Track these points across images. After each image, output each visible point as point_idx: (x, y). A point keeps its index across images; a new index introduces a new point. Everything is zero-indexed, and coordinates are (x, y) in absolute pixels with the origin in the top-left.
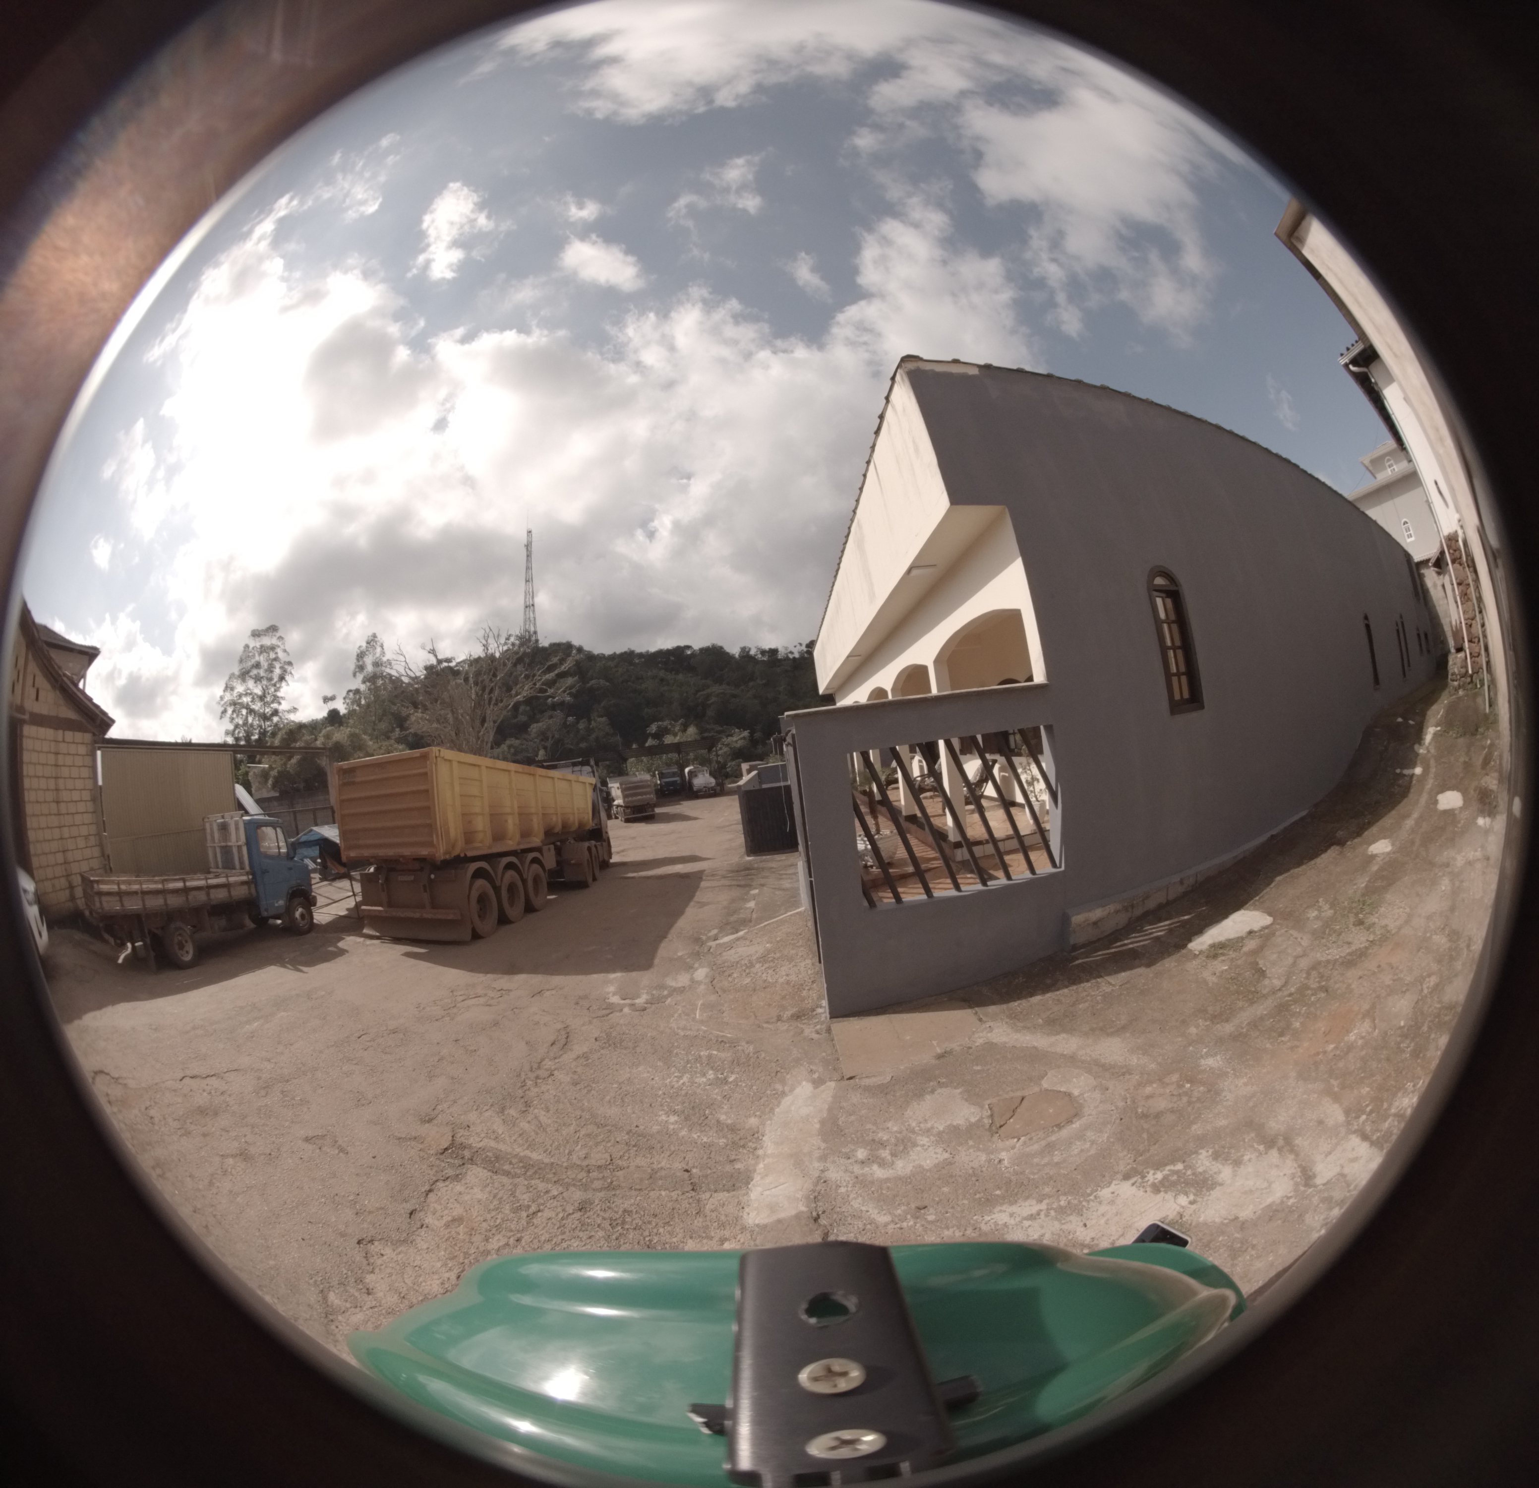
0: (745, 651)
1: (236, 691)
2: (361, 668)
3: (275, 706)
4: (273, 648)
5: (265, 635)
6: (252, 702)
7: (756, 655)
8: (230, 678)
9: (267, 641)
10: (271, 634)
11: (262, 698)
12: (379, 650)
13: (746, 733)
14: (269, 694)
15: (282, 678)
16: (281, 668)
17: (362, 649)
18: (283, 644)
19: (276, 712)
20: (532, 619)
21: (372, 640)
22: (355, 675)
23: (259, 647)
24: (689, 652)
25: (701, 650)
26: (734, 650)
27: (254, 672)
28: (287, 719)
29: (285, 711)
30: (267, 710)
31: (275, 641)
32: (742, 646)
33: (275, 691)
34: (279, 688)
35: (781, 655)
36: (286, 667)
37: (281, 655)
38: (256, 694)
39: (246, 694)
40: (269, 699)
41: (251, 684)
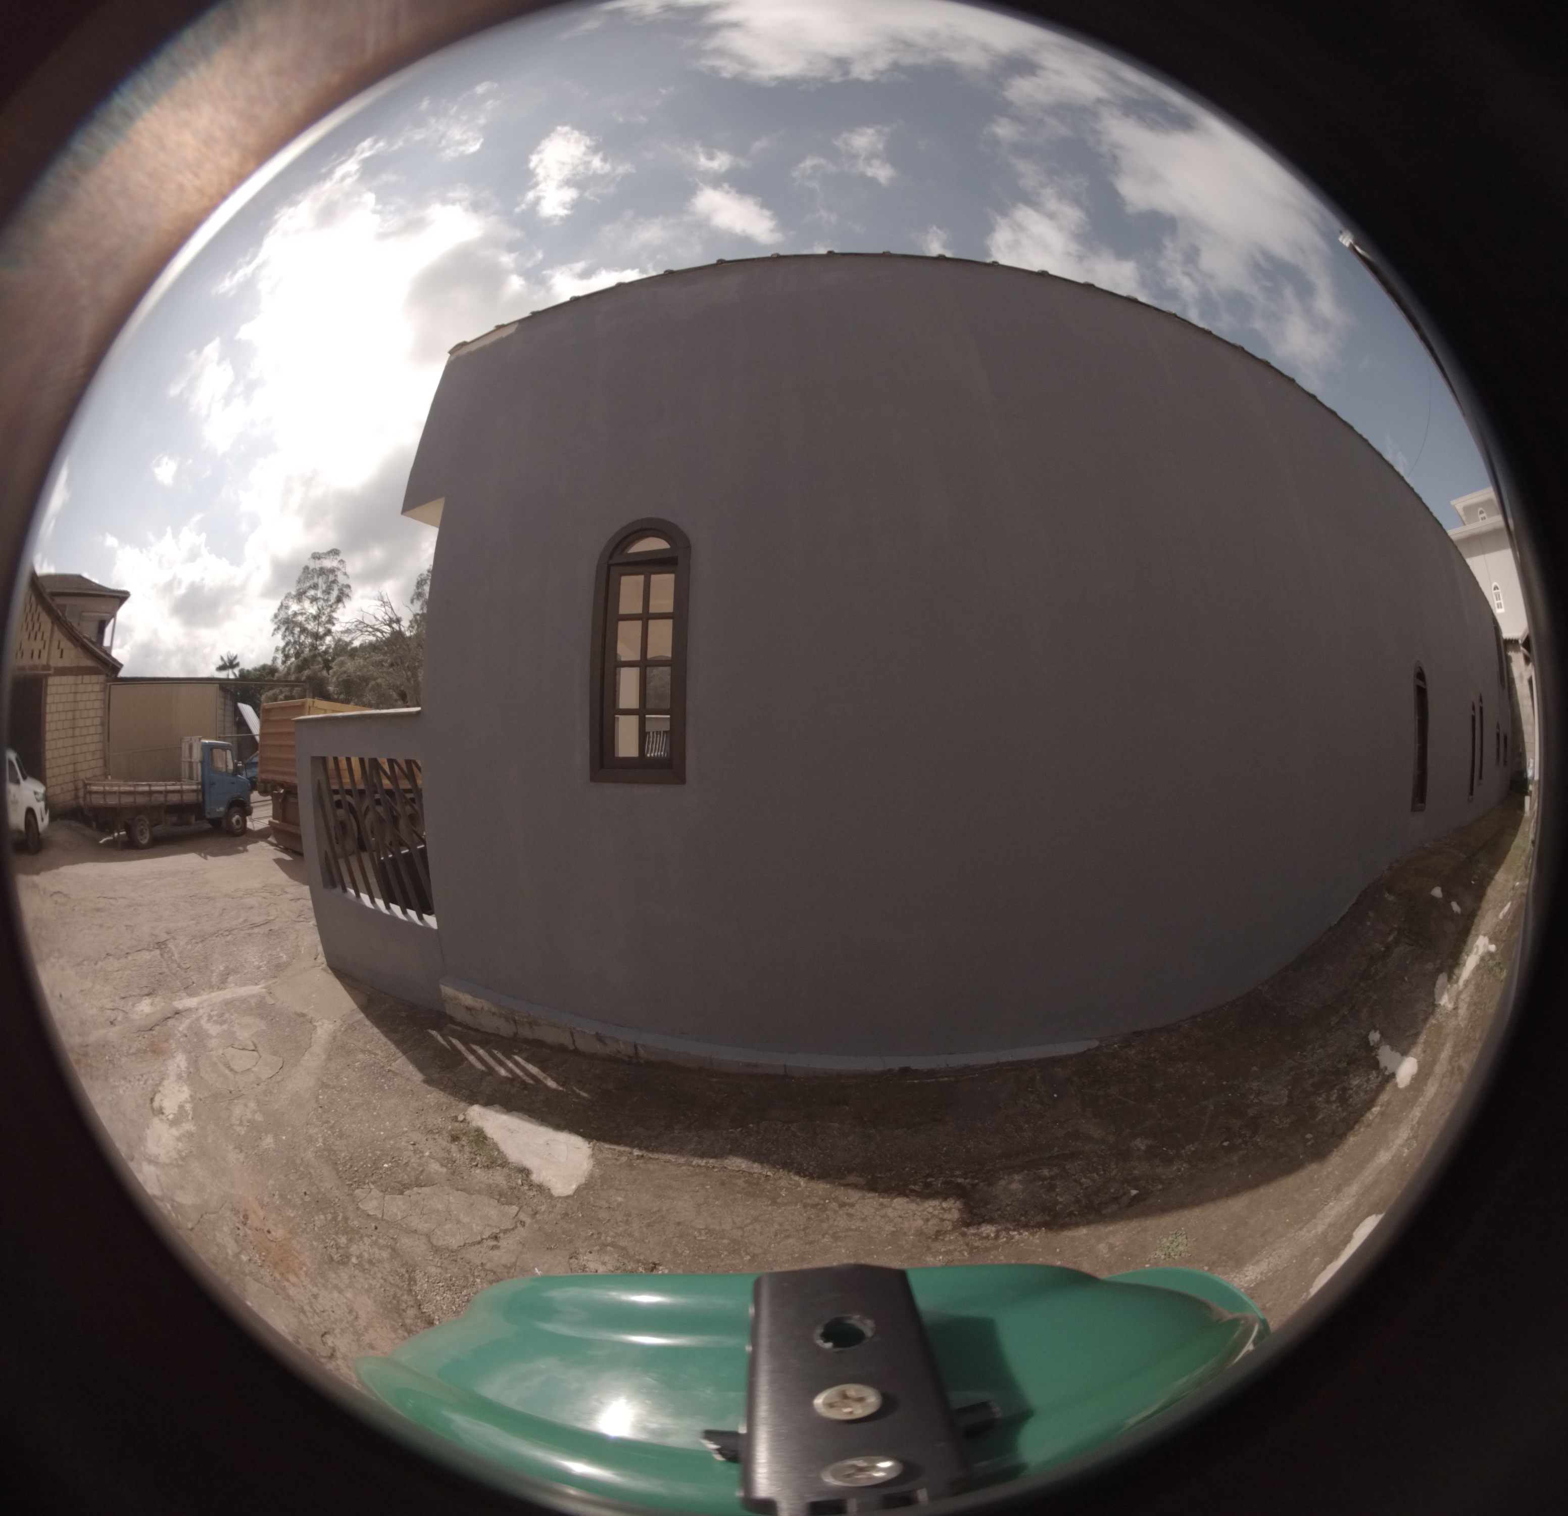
1: (291, 610)
6: (306, 621)
8: (286, 597)
9: (327, 564)
10: (332, 557)
11: (316, 618)
14: (324, 614)
15: (339, 600)
16: (340, 590)
18: (344, 567)
19: (329, 633)
23: (318, 569)
27: (312, 593)
28: (340, 640)
29: (338, 632)
30: (321, 630)
31: (336, 565)
33: (333, 611)
34: (336, 609)
36: (344, 589)
37: (341, 578)
38: (311, 614)
39: (302, 614)
40: (324, 618)
41: (307, 604)
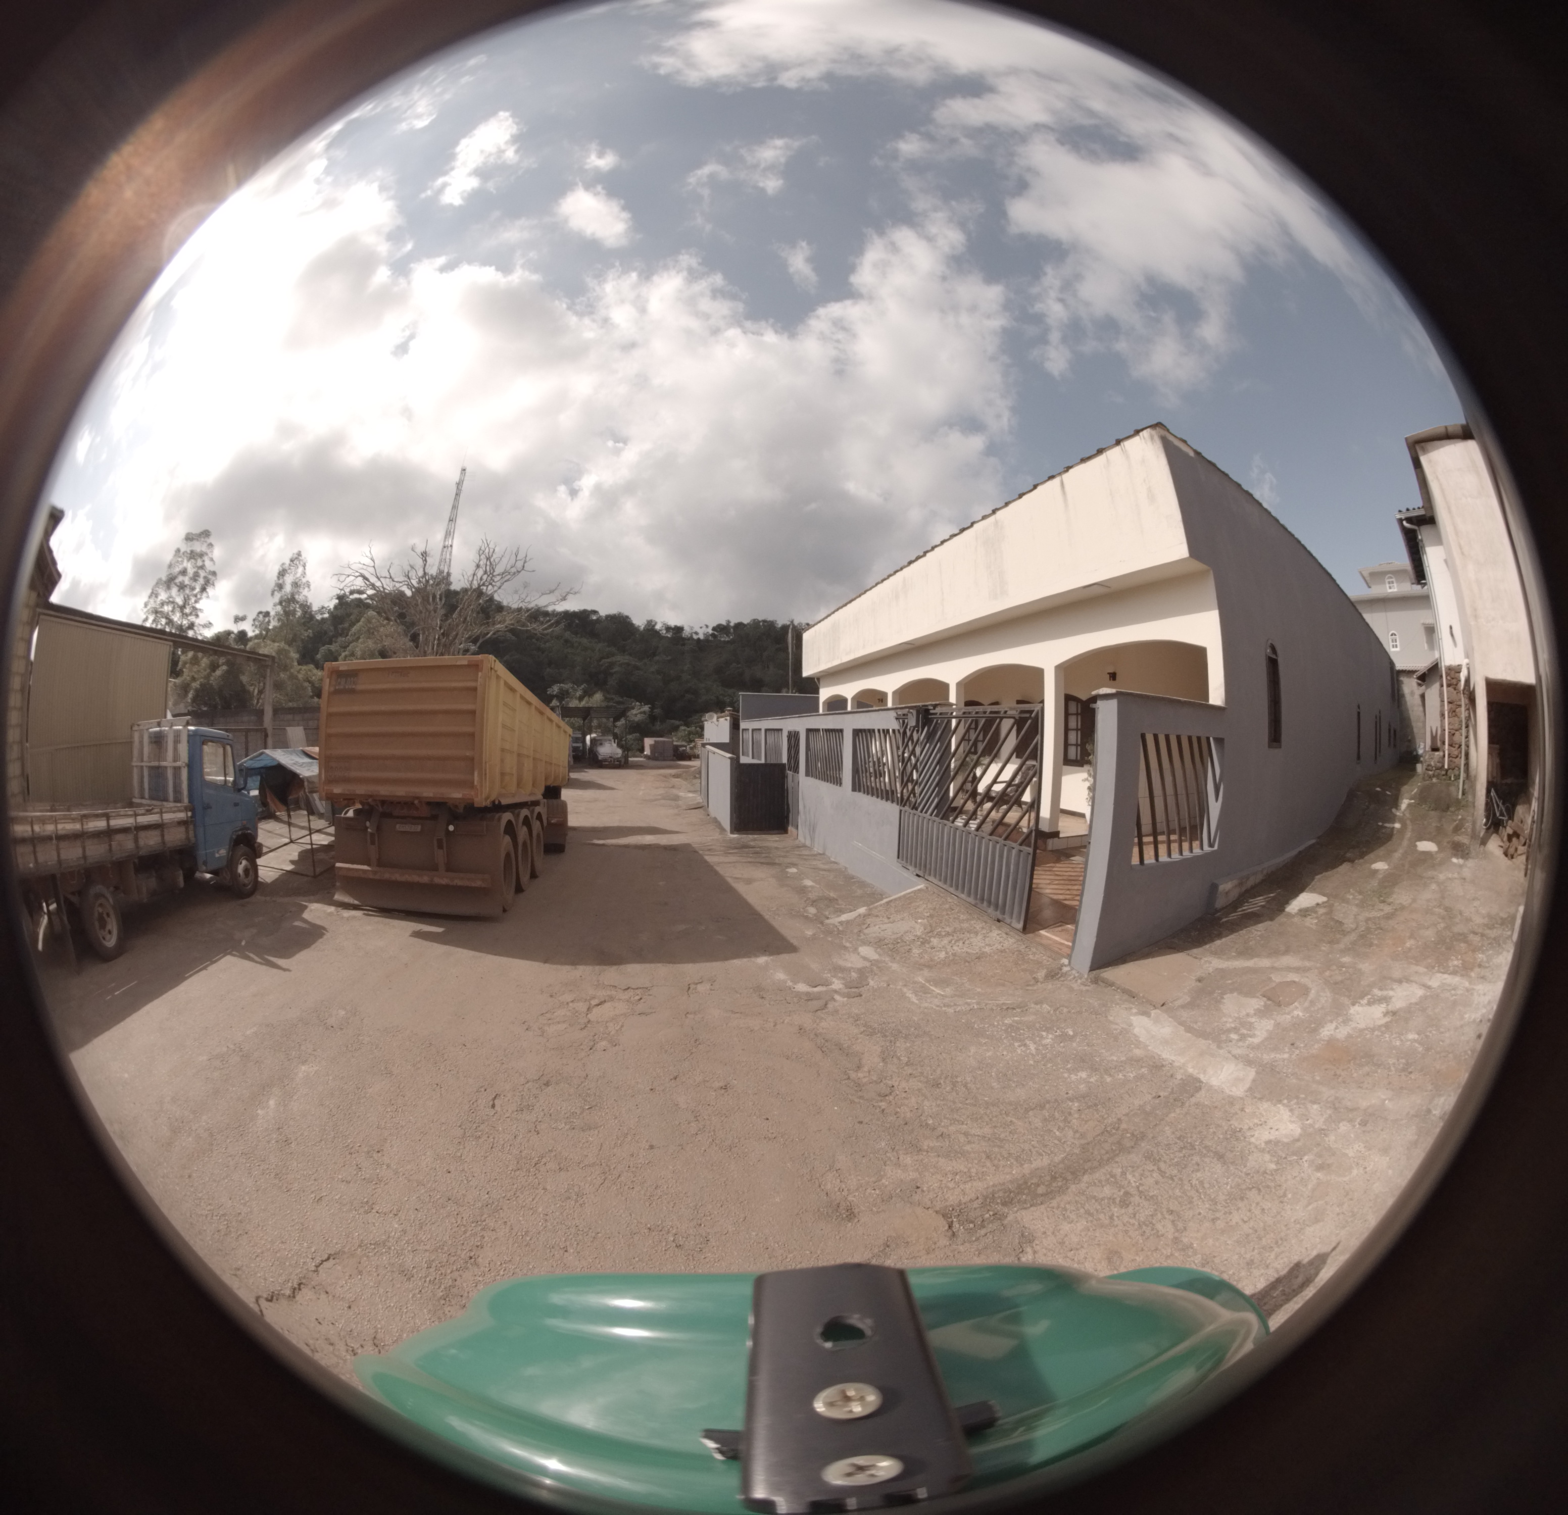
0: (650, 625)
1: (160, 598)
2: (280, 587)
3: (192, 618)
4: (202, 555)
5: (198, 540)
6: (173, 611)
7: (661, 630)
8: (157, 583)
9: (198, 547)
10: (203, 539)
11: (182, 608)
12: (300, 569)
13: (646, 708)
14: (189, 605)
15: (203, 589)
16: (205, 577)
17: (284, 567)
18: (212, 552)
19: (191, 626)
20: (448, 561)
21: (296, 558)
22: (273, 594)
23: (189, 552)
24: (594, 618)
25: (607, 617)
26: (639, 622)
27: (180, 579)
28: (201, 635)
29: (200, 625)
30: (185, 622)
31: (204, 548)
32: (649, 619)
33: (196, 602)
34: (200, 599)
35: (687, 632)
36: (210, 577)
37: (208, 563)
38: (177, 603)
40: (187, 611)
41: (174, 591)
